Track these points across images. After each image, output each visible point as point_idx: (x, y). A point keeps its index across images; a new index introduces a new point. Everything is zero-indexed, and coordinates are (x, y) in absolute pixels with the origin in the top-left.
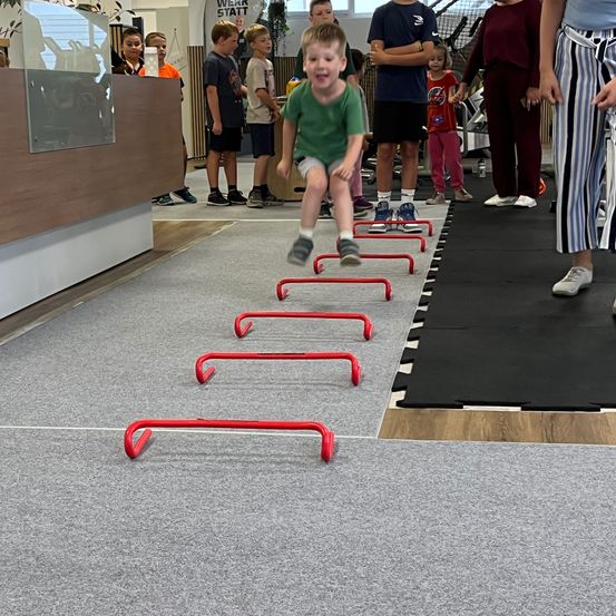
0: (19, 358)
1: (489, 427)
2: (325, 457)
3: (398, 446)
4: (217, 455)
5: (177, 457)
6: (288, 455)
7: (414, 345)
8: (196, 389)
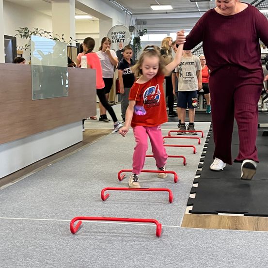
0: (25, 188)
1: (230, 223)
2: (158, 235)
3: (190, 231)
4: (110, 233)
5: (93, 234)
6: (141, 234)
7: (196, 185)
8: (101, 203)
